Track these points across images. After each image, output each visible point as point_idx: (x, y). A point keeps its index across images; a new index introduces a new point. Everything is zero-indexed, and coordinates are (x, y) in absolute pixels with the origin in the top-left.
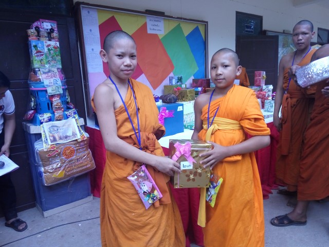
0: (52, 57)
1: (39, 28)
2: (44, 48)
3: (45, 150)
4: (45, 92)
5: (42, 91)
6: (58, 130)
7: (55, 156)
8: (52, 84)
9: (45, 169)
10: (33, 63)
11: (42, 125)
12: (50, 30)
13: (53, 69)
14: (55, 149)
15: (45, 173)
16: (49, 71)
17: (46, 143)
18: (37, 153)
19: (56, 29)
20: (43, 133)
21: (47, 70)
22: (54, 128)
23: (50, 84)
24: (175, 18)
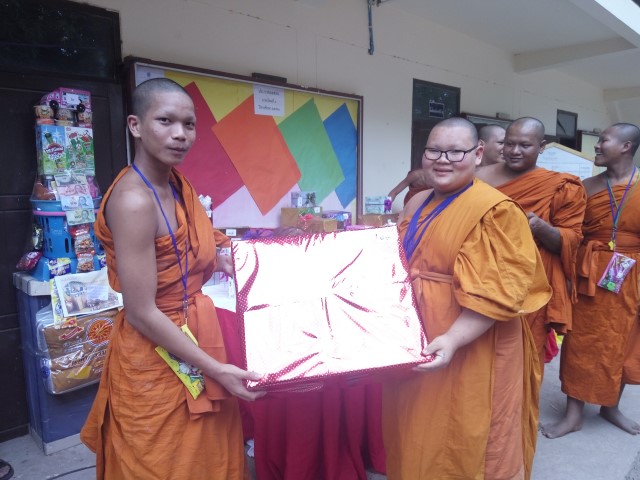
0: (78, 156)
1: (57, 103)
2: (64, 140)
3: (57, 327)
4: (61, 220)
5: (56, 217)
6: (82, 289)
7: (74, 339)
9: (53, 362)
10: (42, 165)
11: (52, 280)
12: (78, 106)
13: (79, 178)
14: (76, 325)
15: (53, 370)
16: (72, 181)
17: (58, 314)
18: (41, 332)
19: (89, 106)
20: (53, 295)
21: (67, 180)
22: (75, 285)
23: (74, 206)
24: (304, 89)
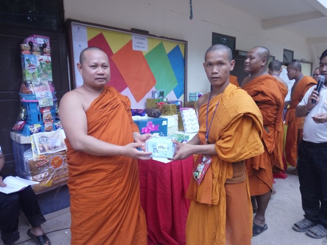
0: (44, 71)
1: (32, 43)
2: (36, 63)
3: (35, 160)
4: (36, 104)
5: (33, 103)
7: (44, 166)
8: (44, 97)
9: (32, 178)
10: (25, 76)
11: (32, 136)
12: (43, 45)
13: (44, 82)
14: (44, 159)
16: (41, 84)
17: (35, 153)
18: (26, 163)
19: (49, 45)
20: (32, 143)
21: (38, 83)
22: (43, 138)
23: (42, 97)
24: (158, 37)
